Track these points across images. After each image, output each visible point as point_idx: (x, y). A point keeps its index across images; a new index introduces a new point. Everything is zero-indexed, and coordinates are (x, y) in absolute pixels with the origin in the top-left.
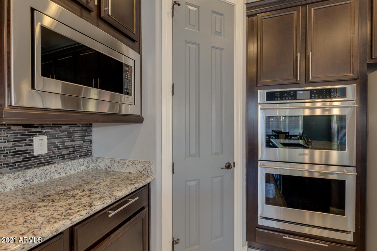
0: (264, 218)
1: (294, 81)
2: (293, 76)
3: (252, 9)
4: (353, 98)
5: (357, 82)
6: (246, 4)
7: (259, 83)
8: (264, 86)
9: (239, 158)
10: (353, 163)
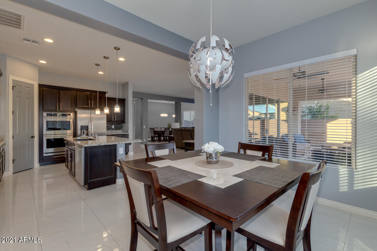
0: (46, 153)
1: (55, 111)
2: (55, 109)
3: (41, 86)
4: (72, 116)
5: (73, 113)
6: (39, 84)
7: (44, 110)
8: (45, 111)
9: (36, 134)
10: (72, 133)
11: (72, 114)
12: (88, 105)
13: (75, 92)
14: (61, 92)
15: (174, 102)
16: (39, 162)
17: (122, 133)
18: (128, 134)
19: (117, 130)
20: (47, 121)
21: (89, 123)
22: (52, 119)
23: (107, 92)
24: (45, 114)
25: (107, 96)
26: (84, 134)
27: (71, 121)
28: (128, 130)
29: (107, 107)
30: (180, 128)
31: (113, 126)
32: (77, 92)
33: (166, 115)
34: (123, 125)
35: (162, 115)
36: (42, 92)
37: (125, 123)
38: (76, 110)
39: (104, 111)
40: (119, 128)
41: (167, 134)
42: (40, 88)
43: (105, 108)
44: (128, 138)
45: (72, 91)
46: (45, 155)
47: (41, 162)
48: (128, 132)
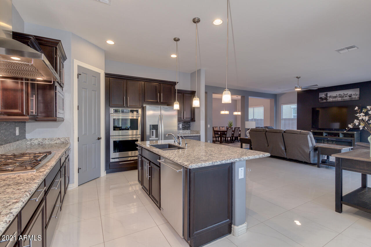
0: (112, 158)
1: (123, 106)
2: (122, 104)
3: (107, 75)
4: (140, 113)
5: (141, 108)
6: (105, 73)
7: (110, 105)
8: (112, 107)
9: (103, 135)
10: (140, 134)
11: (140, 111)
12: (156, 99)
13: (143, 83)
14: (129, 82)
15: (239, 97)
16: (106, 170)
17: (191, 133)
18: (200, 136)
19: (185, 130)
20: (114, 119)
21: (159, 122)
22: (120, 116)
23: (178, 82)
24: (112, 110)
25: (177, 87)
26: (153, 135)
27: (139, 119)
28: (200, 130)
29: (176, 101)
30: (256, 127)
31: (180, 125)
32: (146, 83)
33: (227, 112)
34: (192, 123)
35: (223, 112)
36: (108, 83)
37: (195, 121)
38: (144, 106)
39: (173, 106)
40: (187, 128)
41: (229, 134)
42: (106, 78)
43: (175, 103)
44: (200, 140)
45: (140, 82)
46: (112, 160)
47: (108, 169)
48: (199, 133)
